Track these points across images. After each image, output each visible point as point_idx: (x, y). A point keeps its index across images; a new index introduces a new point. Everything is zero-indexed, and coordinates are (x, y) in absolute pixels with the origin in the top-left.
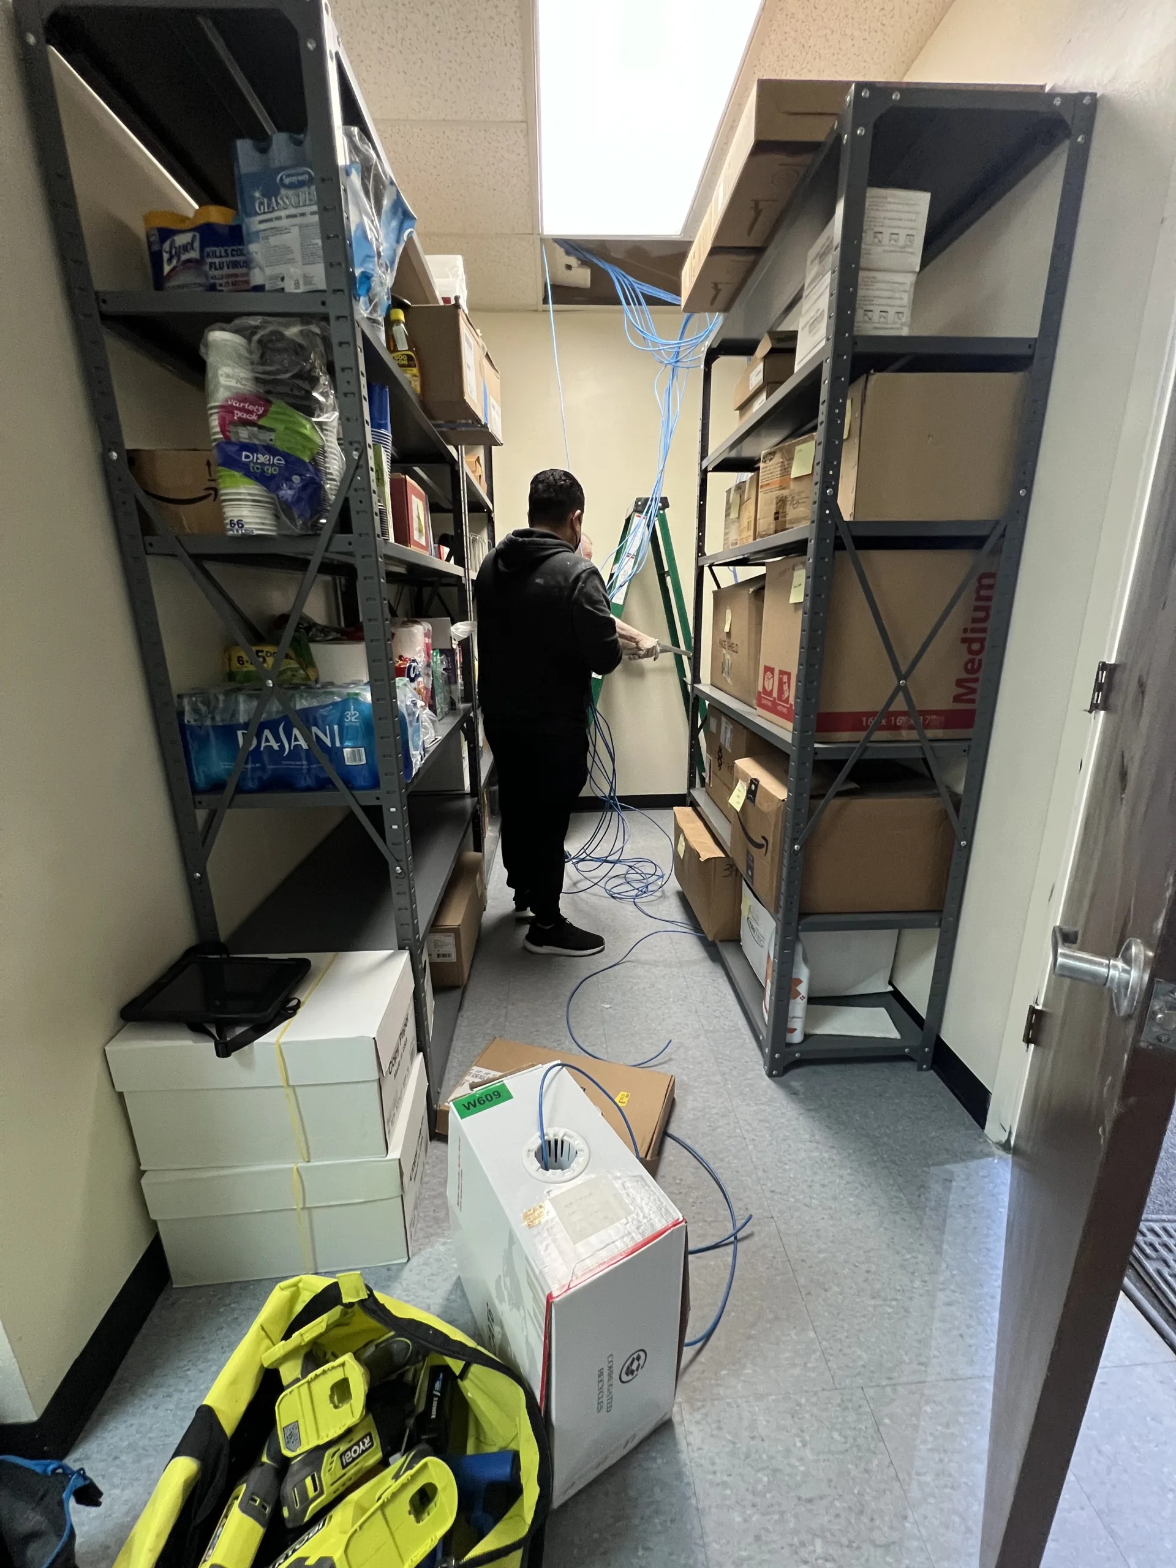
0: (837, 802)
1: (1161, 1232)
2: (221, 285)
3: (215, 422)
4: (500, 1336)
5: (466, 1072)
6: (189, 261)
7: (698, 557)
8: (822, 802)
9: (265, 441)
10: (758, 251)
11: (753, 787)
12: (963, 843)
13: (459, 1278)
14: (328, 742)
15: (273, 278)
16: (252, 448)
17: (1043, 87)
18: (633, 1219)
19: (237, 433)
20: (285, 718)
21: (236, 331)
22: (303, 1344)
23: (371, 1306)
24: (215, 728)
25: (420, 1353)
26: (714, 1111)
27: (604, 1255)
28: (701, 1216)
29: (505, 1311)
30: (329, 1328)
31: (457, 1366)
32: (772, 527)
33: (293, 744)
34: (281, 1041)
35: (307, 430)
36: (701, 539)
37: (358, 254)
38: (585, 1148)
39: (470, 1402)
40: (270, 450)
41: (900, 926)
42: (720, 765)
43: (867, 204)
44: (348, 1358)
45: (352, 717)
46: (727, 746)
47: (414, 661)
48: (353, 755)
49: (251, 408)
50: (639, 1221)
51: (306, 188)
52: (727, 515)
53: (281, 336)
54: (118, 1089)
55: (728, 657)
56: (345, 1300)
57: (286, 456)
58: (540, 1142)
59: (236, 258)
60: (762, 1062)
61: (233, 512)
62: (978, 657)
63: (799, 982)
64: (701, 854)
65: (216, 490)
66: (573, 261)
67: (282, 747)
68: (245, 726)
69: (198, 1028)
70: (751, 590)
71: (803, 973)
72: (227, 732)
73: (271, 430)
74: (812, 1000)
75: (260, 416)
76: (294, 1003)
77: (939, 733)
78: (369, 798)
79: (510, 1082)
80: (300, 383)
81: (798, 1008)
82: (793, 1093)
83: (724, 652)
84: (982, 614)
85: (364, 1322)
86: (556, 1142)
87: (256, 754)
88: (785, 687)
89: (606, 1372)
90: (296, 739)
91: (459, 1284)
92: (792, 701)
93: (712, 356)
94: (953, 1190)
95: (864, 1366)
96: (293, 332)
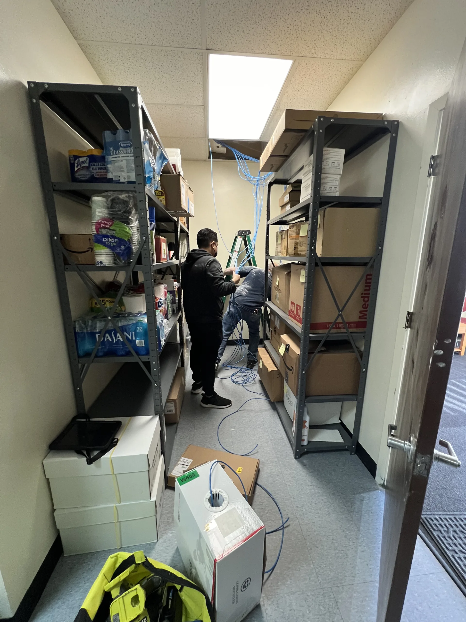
0: (318, 355)
1: (439, 519)
2: (96, 175)
3: (94, 227)
4: (195, 574)
5: (179, 460)
6: (84, 167)
7: (266, 255)
8: (313, 355)
9: (112, 234)
10: (287, 157)
11: (288, 347)
12: (364, 370)
13: (178, 548)
14: (130, 338)
16: (107, 236)
17: (382, 114)
18: (246, 526)
19: (102, 231)
20: (115, 330)
21: (103, 197)
22: (120, 581)
23: (147, 564)
24: (87, 333)
25: (164, 582)
26: (274, 474)
27: (235, 542)
28: (270, 518)
29: (197, 564)
30: (130, 574)
31: (178, 587)
32: (293, 252)
33: (117, 339)
34: (112, 456)
35: (127, 230)
36: (267, 249)
37: (147, 170)
38: (226, 496)
39: (183, 601)
40: (113, 237)
41: (342, 400)
42: (275, 333)
43: (324, 152)
44: (138, 586)
45: (140, 329)
46: (278, 326)
47: (161, 299)
48: (140, 343)
49: (107, 223)
50: (248, 527)
51: (129, 148)
52: (277, 241)
53: (119, 198)
54: (47, 477)
55: (278, 294)
56: (137, 563)
57: (119, 239)
58: (210, 495)
59: (102, 167)
60: (292, 452)
61: (98, 259)
62: (367, 303)
63: (306, 422)
64: (269, 368)
65: (92, 249)
66: (219, 145)
67: (113, 340)
68: (100, 333)
69: (79, 453)
70: (286, 273)
71: (307, 419)
72: (92, 335)
73: (114, 230)
74: (311, 427)
75: (110, 226)
76: (116, 440)
77: (354, 330)
78: (145, 359)
79: (198, 470)
80: (125, 214)
81: (305, 431)
82: (304, 465)
83: (276, 291)
84: (368, 288)
85: (142, 569)
86: (216, 494)
87: (103, 343)
88: (299, 311)
89: (236, 588)
90: (118, 337)
91: (177, 550)
92: (301, 316)
93: (270, 184)
94: (364, 504)
95: (331, 579)
96: (123, 196)
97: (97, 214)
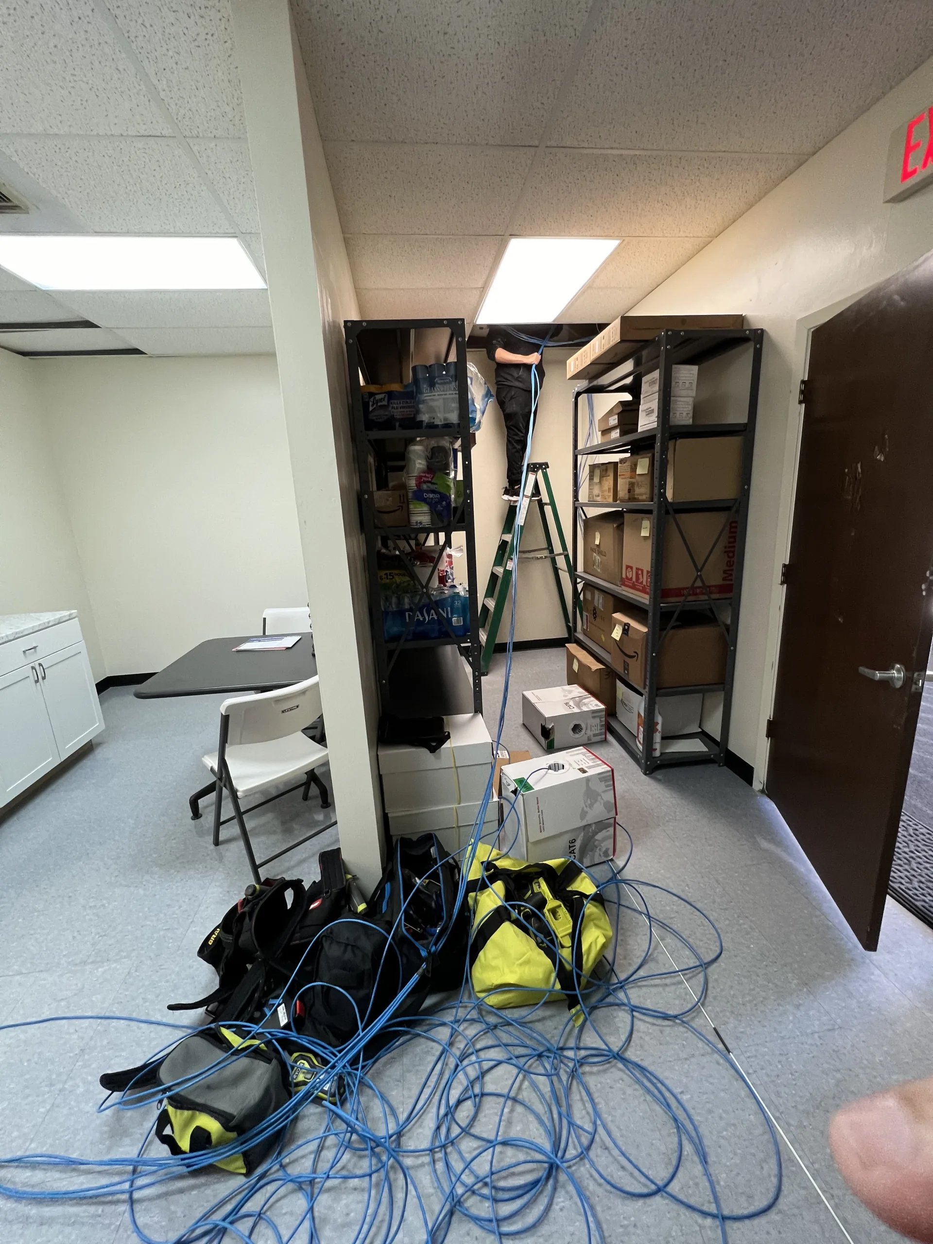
0: (671, 632)
2: (396, 415)
3: (413, 482)
6: (381, 406)
7: (574, 501)
8: (665, 632)
9: (433, 488)
11: (626, 627)
12: (732, 648)
14: (445, 615)
15: (429, 418)
19: (422, 486)
20: (427, 606)
21: (423, 445)
24: (393, 612)
32: (627, 497)
33: (430, 618)
34: (453, 746)
36: (576, 492)
40: (433, 492)
41: (703, 692)
42: (595, 618)
43: (673, 371)
45: (457, 604)
46: (600, 607)
48: (457, 621)
49: (427, 475)
51: (447, 385)
52: (591, 479)
53: (440, 447)
57: (440, 493)
59: (413, 409)
61: (415, 519)
62: (732, 559)
63: (657, 723)
64: (590, 667)
65: (402, 507)
67: (425, 619)
68: (411, 610)
69: (416, 744)
70: (615, 526)
71: (659, 719)
72: (401, 613)
73: (436, 484)
75: (432, 479)
76: (447, 734)
77: (717, 596)
78: (463, 640)
81: (657, 737)
82: (658, 780)
83: (594, 555)
84: (732, 540)
88: (640, 576)
90: (432, 615)
92: (645, 583)
93: (579, 393)
96: (443, 443)
97: (418, 466)
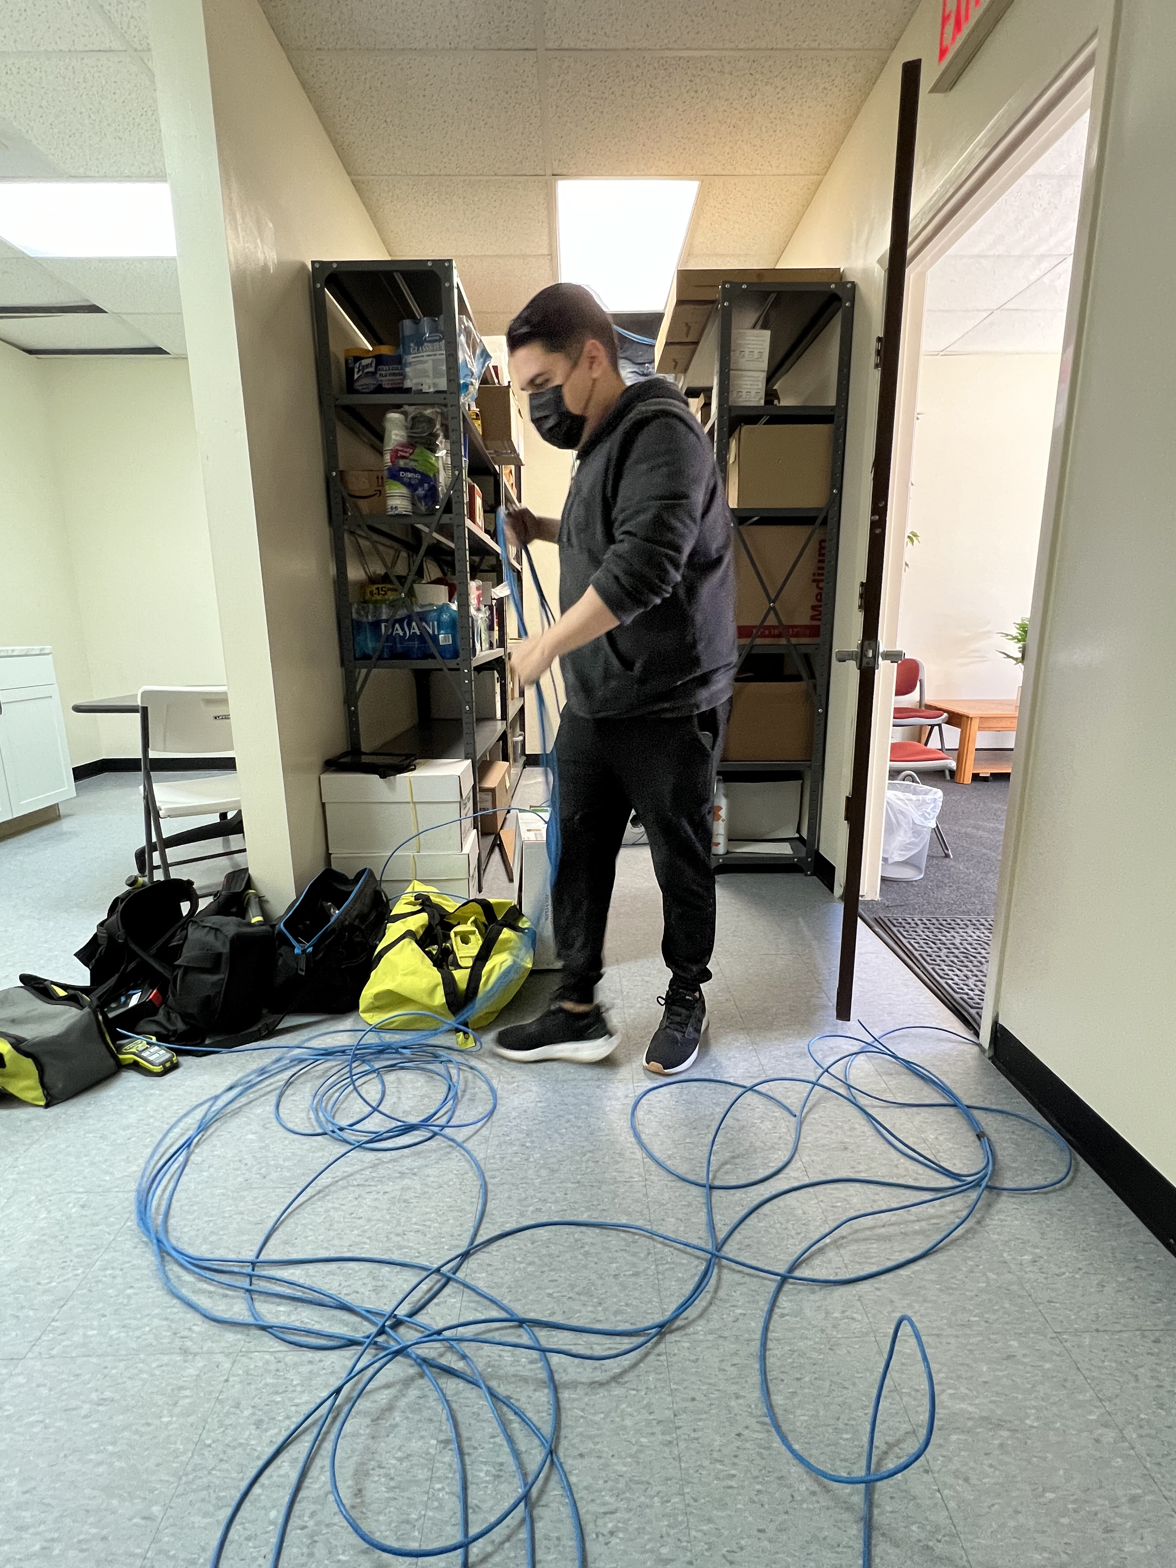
2: (385, 384)
3: (387, 457)
6: (368, 372)
9: (412, 466)
10: (696, 343)
12: (821, 711)
14: (431, 631)
15: (417, 384)
16: (405, 470)
17: (839, 270)
19: (398, 462)
20: (408, 618)
21: (402, 413)
24: (369, 622)
33: (412, 632)
34: (411, 776)
35: (433, 460)
37: (462, 373)
40: (414, 471)
45: (445, 617)
48: (444, 639)
49: (406, 450)
51: (438, 343)
53: (423, 416)
54: (323, 801)
57: (422, 474)
59: (396, 371)
61: (391, 502)
65: (383, 491)
67: (405, 633)
68: (386, 621)
69: (365, 772)
71: (723, 803)
72: (376, 625)
73: (415, 461)
75: (410, 454)
76: (413, 768)
77: (800, 640)
78: (452, 664)
80: (430, 438)
81: (721, 828)
84: (822, 564)
87: (391, 638)
90: (414, 629)
96: (428, 412)
97: (393, 437)
